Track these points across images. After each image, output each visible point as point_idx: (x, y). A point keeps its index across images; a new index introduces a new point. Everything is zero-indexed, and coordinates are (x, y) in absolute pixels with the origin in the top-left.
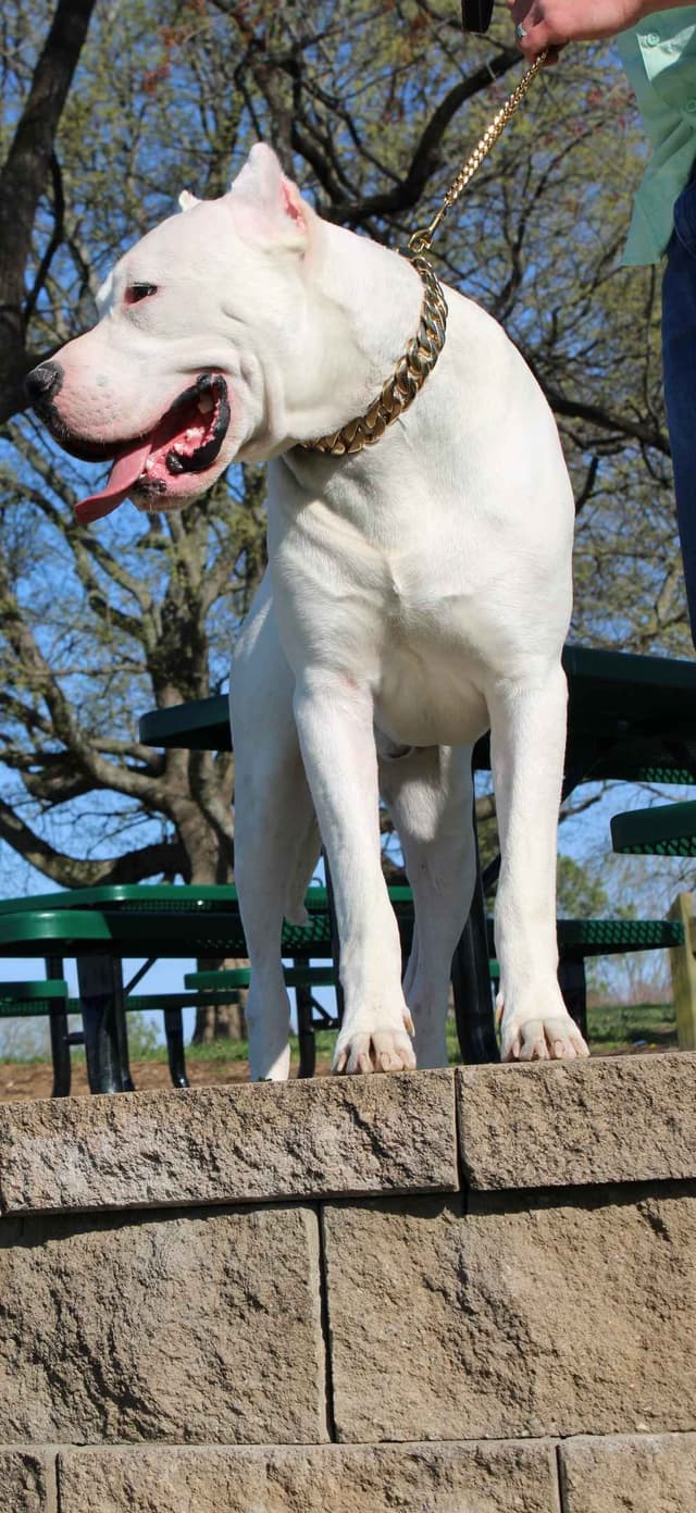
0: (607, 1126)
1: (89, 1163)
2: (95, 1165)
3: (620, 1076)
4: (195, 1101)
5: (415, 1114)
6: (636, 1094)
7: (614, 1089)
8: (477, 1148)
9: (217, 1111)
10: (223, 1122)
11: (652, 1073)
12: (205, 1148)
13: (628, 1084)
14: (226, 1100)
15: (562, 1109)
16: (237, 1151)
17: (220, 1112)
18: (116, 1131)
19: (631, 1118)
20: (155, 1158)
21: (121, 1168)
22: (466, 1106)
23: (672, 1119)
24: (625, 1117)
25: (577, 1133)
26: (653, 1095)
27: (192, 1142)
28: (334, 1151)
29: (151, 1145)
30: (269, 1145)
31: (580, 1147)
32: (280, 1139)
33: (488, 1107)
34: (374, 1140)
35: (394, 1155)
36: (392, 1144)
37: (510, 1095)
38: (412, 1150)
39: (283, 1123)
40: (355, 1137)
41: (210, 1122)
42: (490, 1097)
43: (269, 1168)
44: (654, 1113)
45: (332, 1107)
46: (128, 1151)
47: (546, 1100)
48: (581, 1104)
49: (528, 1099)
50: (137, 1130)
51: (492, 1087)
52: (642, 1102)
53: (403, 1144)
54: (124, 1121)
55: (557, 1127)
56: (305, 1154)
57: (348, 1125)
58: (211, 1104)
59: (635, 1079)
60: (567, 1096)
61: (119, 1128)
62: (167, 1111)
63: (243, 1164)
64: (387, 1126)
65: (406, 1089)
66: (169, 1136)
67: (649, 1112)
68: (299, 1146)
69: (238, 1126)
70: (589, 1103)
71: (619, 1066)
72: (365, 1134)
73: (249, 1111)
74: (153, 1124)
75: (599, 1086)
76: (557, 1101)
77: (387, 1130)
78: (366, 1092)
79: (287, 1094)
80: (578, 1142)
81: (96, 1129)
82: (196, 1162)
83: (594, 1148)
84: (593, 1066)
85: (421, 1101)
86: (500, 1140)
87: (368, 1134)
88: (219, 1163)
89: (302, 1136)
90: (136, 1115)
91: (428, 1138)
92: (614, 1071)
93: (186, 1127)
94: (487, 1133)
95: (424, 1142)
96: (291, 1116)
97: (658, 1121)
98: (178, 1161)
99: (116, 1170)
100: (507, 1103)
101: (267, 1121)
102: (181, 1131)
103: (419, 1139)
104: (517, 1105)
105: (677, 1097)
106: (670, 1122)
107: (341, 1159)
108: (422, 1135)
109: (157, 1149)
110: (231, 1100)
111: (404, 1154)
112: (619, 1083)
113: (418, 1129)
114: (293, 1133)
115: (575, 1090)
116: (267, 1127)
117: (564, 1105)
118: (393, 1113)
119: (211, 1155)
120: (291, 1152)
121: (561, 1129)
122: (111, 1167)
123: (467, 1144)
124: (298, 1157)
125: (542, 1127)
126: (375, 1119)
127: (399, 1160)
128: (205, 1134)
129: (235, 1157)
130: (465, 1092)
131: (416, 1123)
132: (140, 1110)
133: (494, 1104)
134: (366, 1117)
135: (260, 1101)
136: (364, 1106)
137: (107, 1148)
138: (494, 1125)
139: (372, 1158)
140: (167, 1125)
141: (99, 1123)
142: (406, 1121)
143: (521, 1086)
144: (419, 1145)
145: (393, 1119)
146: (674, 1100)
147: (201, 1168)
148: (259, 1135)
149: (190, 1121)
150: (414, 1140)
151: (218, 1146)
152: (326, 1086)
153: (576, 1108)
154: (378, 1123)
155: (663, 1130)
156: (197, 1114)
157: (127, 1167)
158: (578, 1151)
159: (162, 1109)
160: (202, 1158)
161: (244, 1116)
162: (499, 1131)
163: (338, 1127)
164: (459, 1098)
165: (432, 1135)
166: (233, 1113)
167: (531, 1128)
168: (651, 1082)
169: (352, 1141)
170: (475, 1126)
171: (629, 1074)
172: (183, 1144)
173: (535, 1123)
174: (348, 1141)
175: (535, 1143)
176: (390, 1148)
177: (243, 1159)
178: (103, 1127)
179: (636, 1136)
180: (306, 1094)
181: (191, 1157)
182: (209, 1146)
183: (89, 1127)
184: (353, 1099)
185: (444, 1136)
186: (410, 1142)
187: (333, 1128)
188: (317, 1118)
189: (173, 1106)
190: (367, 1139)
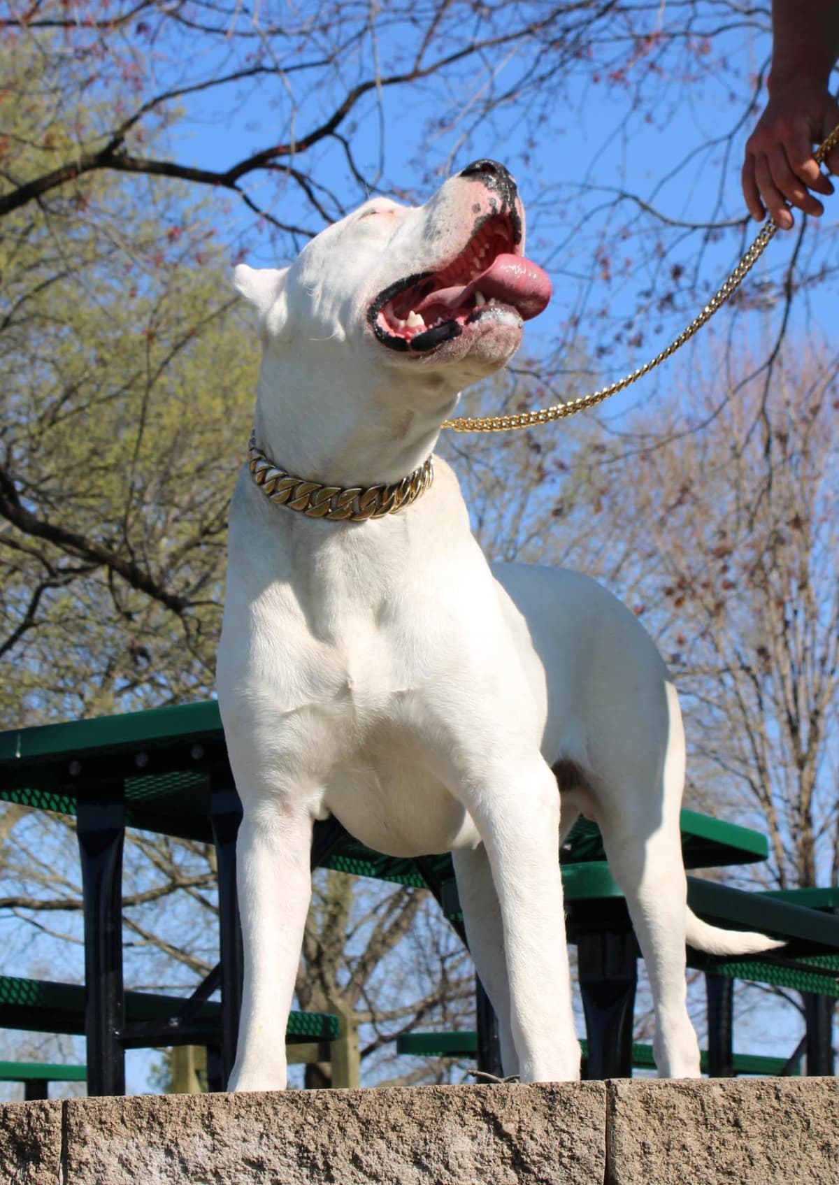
0: (762, 1149)
1: (178, 1168)
2: (185, 1170)
3: (777, 1097)
4: (308, 1104)
5: (564, 1127)
6: (794, 1116)
7: (771, 1111)
8: (629, 1166)
9: (333, 1117)
10: (341, 1129)
11: (811, 1096)
12: (319, 1156)
13: (785, 1106)
14: (343, 1105)
15: (716, 1129)
16: (355, 1160)
17: (336, 1118)
18: (213, 1134)
19: (786, 1141)
20: (259, 1165)
21: (216, 1174)
22: (619, 1121)
23: (828, 1144)
24: (780, 1140)
25: (731, 1155)
26: (811, 1118)
27: (302, 1148)
28: (469, 1163)
29: (254, 1150)
30: (393, 1155)
31: (733, 1169)
32: (406, 1149)
33: (641, 1124)
34: (516, 1153)
35: (536, 1170)
36: (536, 1158)
37: (664, 1111)
38: (557, 1166)
39: (411, 1131)
40: (493, 1149)
41: (325, 1128)
42: (643, 1113)
43: (391, 1180)
44: (809, 1137)
45: (468, 1116)
46: (226, 1156)
47: (701, 1119)
48: (737, 1124)
49: (684, 1116)
50: (240, 1133)
51: (646, 1102)
52: (799, 1125)
53: (548, 1159)
54: (223, 1123)
55: (709, 1148)
56: (435, 1166)
57: (485, 1134)
58: (327, 1108)
59: (793, 1101)
60: (723, 1116)
61: (219, 1130)
62: (276, 1114)
63: (361, 1175)
64: (532, 1138)
65: (553, 1101)
66: (277, 1142)
67: (805, 1135)
68: (428, 1156)
69: (358, 1133)
70: (745, 1124)
71: (778, 1087)
72: (505, 1149)
73: (373, 1117)
74: (259, 1127)
75: (756, 1106)
76: (712, 1120)
77: (532, 1143)
78: (508, 1102)
79: (417, 1100)
80: (732, 1164)
81: (189, 1131)
82: (305, 1171)
83: (748, 1171)
84: (751, 1086)
85: (571, 1114)
86: (653, 1158)
87: (509, 1147)
88: (334, 1173)
89: (433, 1146)
90: (237, 1117)
91: (578, 1153)
92: (772, 1091)
93: (297, 1132)
94: (639, 1151)
95: (572, 1157)
96: (421, 1125)
97: (813, 1146)
98: (285, 1169)
99: (210, 1176)
100: (661, 1120)
101: (394, 1129)
102: (291, 1136)
103: (565, 1154)
104: (672, 1122)
105: (833, 1121)
106: (826, 1147)
107: (474, 1172)
108: (570, 1150)
109: (262, 1154)
110: (350, 1105)
111: (548, 1169)
112: (776, 1105)
113: (568, 1144)
114: (422, 1143)
115: (731, 1109)
116: (392, 1136)
117: (718, 1125)
118: (538, 1125)
119: (326, 1163)
120: (418, 1163)
121: (714, 1149)
122: (205, 1172)
123: (618, 1161)
124: (425, 1169)
125: (695, 1147)
126: (520, 1130)
127: (542, 1176)
128: (319, 1140)
129: (352, 1167)
130: (619, 1106)
131: (565, 1136)
132: (243, 1112)
133: (647, 1121)
134: (510, 1128)
135: (386, 1107)
136: (506, 1116)
137: (202, 1153)
138: (648, 1142)
139: (511, 1172)
140: (275, 1129)
141: (192, 1124)
142: (553, 1134)
143: (677, 1103)
144: (565, 1160)
145: (539, 1132)
146: (830, 1125)
147: (310, 1177)
148: (382, 1145)
149: (301, 1126)
150: (561, 1155)
151: (335, 1154)
152: (461, 1094)
153: (730, 1128)
154: (523, 1135)
155: (817, 1156)
156: (310, 1119)
157: (223, 1173)
158: (730, 1173)
159: (270, 1111)
160: (314, 1167)
161: (366, 1123)
162: (653, 1149)
163: (473, 1138)
164: (612, 1111)
165: (581, 1150)
166: (353, 1119)
167: (684, 1147)
168: (809, 1105)
169: (490, 1153)
170: (627, 1142)
171: (787, 1096)
172: (292, 1151)
173: (690, 1140)
174: (486, 1153)
175: (687, 1163)
176: (534, 1162)
177: (361, 1169)
178: (197, 1128)
179: (792, 1162)
180: (438, 1102)
181: (300, 1165)
182: (323, 1154)
183: (180, 1128)
184: (494, 1107)
185: (595, 1151)
186: (556, 1157)
187: (467, 1140)
188: (450, 1126)
189: (282, 1109)
190: (508, 1153)
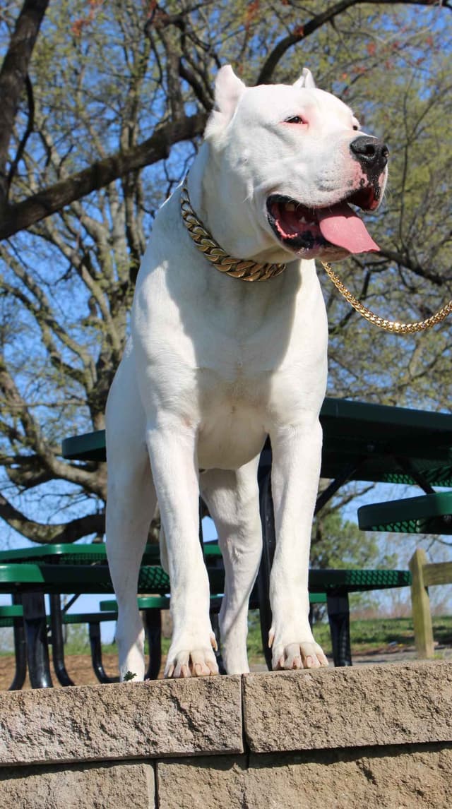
0: (338, 712)
1: (8, 735)
2: (11, 736)
3: (345, 680)
4: (76, 695)
5: (216, 704)
6: (356, 691)
7: (342, 688)
8: (255, 726)
9: (90, 702)
10: (94, 709)
11: (366, 678)
12: (82, 726)
13: (351, 685)
14: (96, 694)
15: (309, 701)
16: (102, 727)
17: (92, 702)
18: (25, 714)
19: (352, 706)
20: (50, 732)
21: (28, 738)
22: (248, 699)
23: (378, 707)
24: (348, 705)
25: (318, 716)
26: (367, 692)
27: (74, 721)
28: (164, 728)
29: (48, 723)
30: (123, 723)
31: (320, 725)
32: (130, 720)
33: (262, 699)
34: (190, 720)
35: (202, 730)
36: (201, 723)
37: (276, 692)
38: (213, 727)
39: (132, 709)
40: (178, 718)
41: (86, 709)
42: (263, 693)
43: (123, 738)
44: (367, 703)
45: (163, 699)
46: (33, 727)
47: (299, 695)
48: (321, 697)
49: (287, 694)
50: (38, 714)
51: (264, 686)
52: (359, 696)
53: (208, 723)
54: (30, 708)
55: (305, 712)
56: (146, 729)
57: (174, 710)
58: (86, 697)
59: (355, 682)
60: (312, 692)
61: (28, 712)
62: (58, 702)
63: (106, 736)
64: (198, 711)
65: (210, 688)
66: (60, 718)
67: (364, 702)
68: (142, 724)
69: (103, 711)
70: (326, 697)
71: (345, 673)
72: (184, 717)
73: (111, 701)
74: (50, 710)
75: (332, 686)
76: (306, 695)
77: (198, 714)
78: (184, 690)
79: (135, 691)
80: (319, 721)
81: (13, 713)
82: (77, 734)
83: (329, 725)
84: (329, 673)
85: (220, 696)
86: (270, 721)
87: (186, 716)
88: (91, 735)
89: (144, 718)
90: (38, 704)
91: (224, 719)
92: (342, 676)
93: (70, 712)
94: (262, 716)
95: (221, 722)
96: (137, 705)
97: (369, 709)
98: (65, 734)
99: (25, 739)
100: (274, 697)
101: (122, 708)
102: (67, 714)
103: (218, 720)
104: (280, 698)
105: (381, 693)
106: (377, 709)
107: (168, 732)
108: (220, 717)
109: (52, 726)
110: (99, 695)
111: (209, 729)
112: (345, 685)
113: (218, 714)
114: (138, 716)
115: (317, 688)
116: (121, 712)
117: (310, 698)
118: (202, 704)
119: (86, 729)
120: (137, 728)
121: (308, 713)
122: (22, 738)
123: (248, 723)
124: (141, 731)
125: (296, 712)
126: (190, 707)
127: (205, 733)
128: (83, 717)
129: (101, 731)
130: (248, 690)
131: (217, 709)
132: (41, 701)
133: (266, 698)
134: (185, 706)
135: (118, 695)
136: (183, 699)
137: (20, 725)
138: (267, 711)
139: (189, 731)
140: (58, 710)
141: (14, 709)
142: (210, 708)
143: (283, 686)
144: (218, 724)
145: (201, 707)
146: (379, 695)
147: (79, 738)
148: (117, 717)
149: (73, 708)
150: (215, 721)
151: (90, 724)
152: (160, 685)
153: (318, 700)
154: (193, 710)
155: (372, 714)
156: (78, 703)
157: (32, 737)
158: (319, 727)
159: (55, 700)
160: (80, 732)
161: (107, 705)
162: (269, 715)
163: (167, 712)
164: (244, 693)
165: (226, 717)
166: (100, 703)
167: (289, 713)
168: (365, 683)
169: (176, 721)
170: (254, 712)
171: (351, 678)
172: (68, 723)
173: (292, 709)
174: (173, 721)
175: (291, 722)
176: (200, 726)
177: (106, 732)
178: (17, 711)
179: (356, 718)
180: (147, 691)
181: (74, 731)
182: (85, 724)
183: (8, 711)
184: (177, 694)
185: (234, 718)
186: (212, 722)
187: (164, 713)
188: (154, 706)
189: (62, 698)
190: (186, 720)
